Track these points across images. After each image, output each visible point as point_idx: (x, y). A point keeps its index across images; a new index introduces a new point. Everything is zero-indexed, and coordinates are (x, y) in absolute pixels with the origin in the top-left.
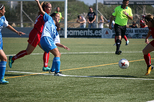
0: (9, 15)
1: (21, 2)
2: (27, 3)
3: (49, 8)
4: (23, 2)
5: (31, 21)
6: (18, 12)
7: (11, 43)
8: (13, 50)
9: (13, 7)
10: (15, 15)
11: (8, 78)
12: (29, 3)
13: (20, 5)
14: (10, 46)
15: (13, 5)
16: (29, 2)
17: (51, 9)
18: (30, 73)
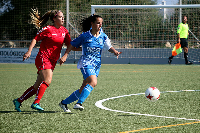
0: (160, 30)
1: (180, 9)
2: (189, 10)
3: (59, 18)
4: (183, 9)
5: (194, 38)
6: (175, 25)
7: (164, 73)
8: (167, 84)
9: (168, 17)
10: (170, 29)
11: (161, 127)
12: (191, 10)
13: (178, 14)
14: (163, 77)
15: (167, 15)
16: (193, 9)
17: (63, 20)
18: (195, 120)
